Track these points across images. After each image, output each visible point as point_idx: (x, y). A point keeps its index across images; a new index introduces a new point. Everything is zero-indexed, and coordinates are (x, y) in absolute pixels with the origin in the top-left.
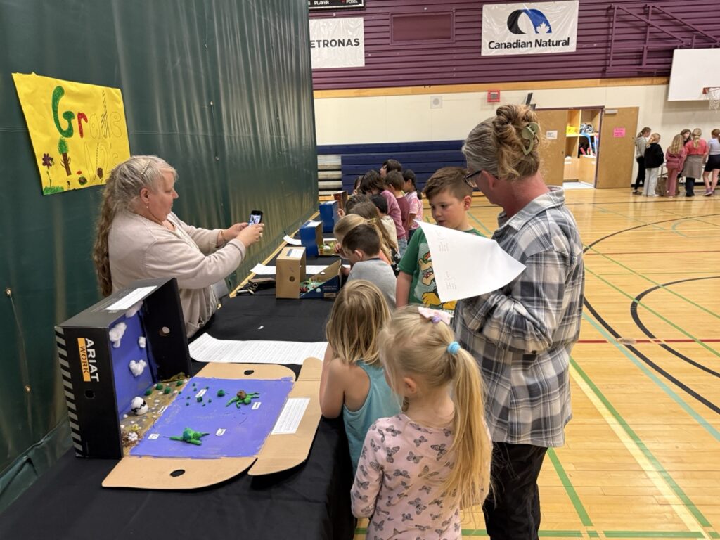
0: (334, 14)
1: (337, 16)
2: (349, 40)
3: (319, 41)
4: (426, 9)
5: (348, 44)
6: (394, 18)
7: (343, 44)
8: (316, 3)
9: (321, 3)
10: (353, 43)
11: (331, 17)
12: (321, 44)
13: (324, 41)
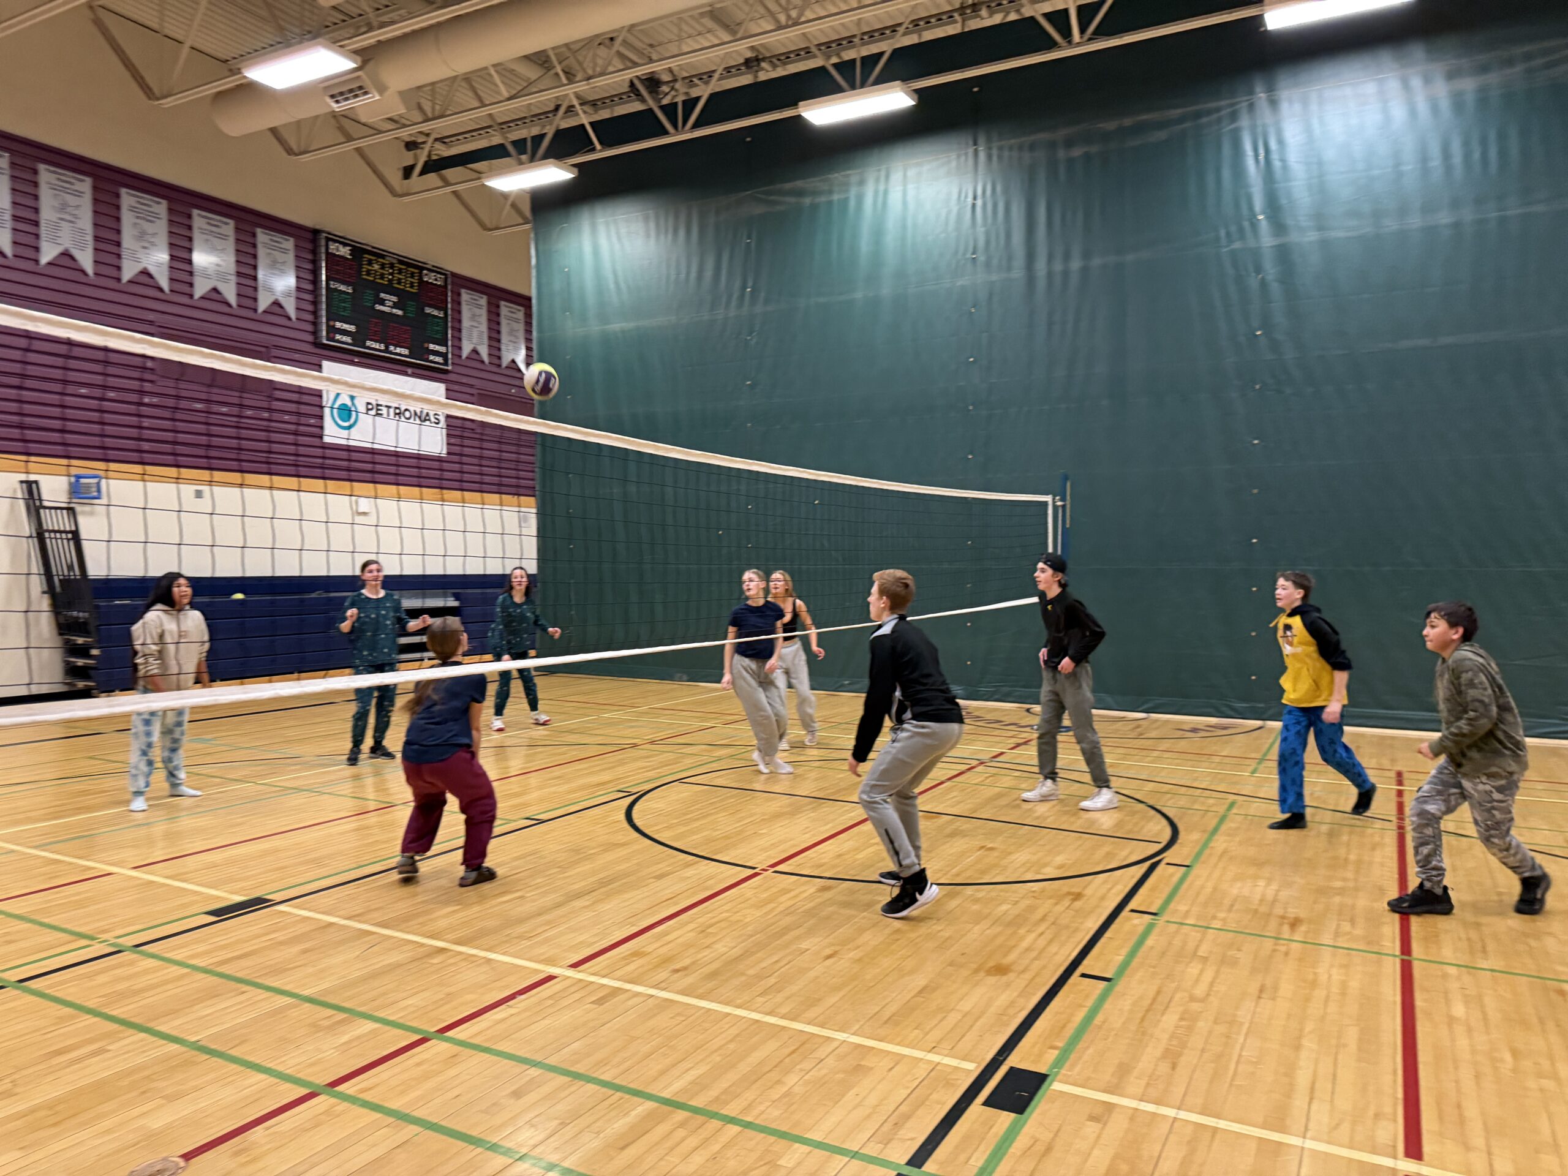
0: (410, 371)
1: (413, 375)
2: (427, 414)
3: (389, 407)
4: (513, 391)
5: (425, 420)
6: (479, 394)
7: (420, 418)
8: (392, 348)
9: (398, 350)
10: (433, 420)
11: (406, 374)
12: (392, 411)
13: (396, 408)
